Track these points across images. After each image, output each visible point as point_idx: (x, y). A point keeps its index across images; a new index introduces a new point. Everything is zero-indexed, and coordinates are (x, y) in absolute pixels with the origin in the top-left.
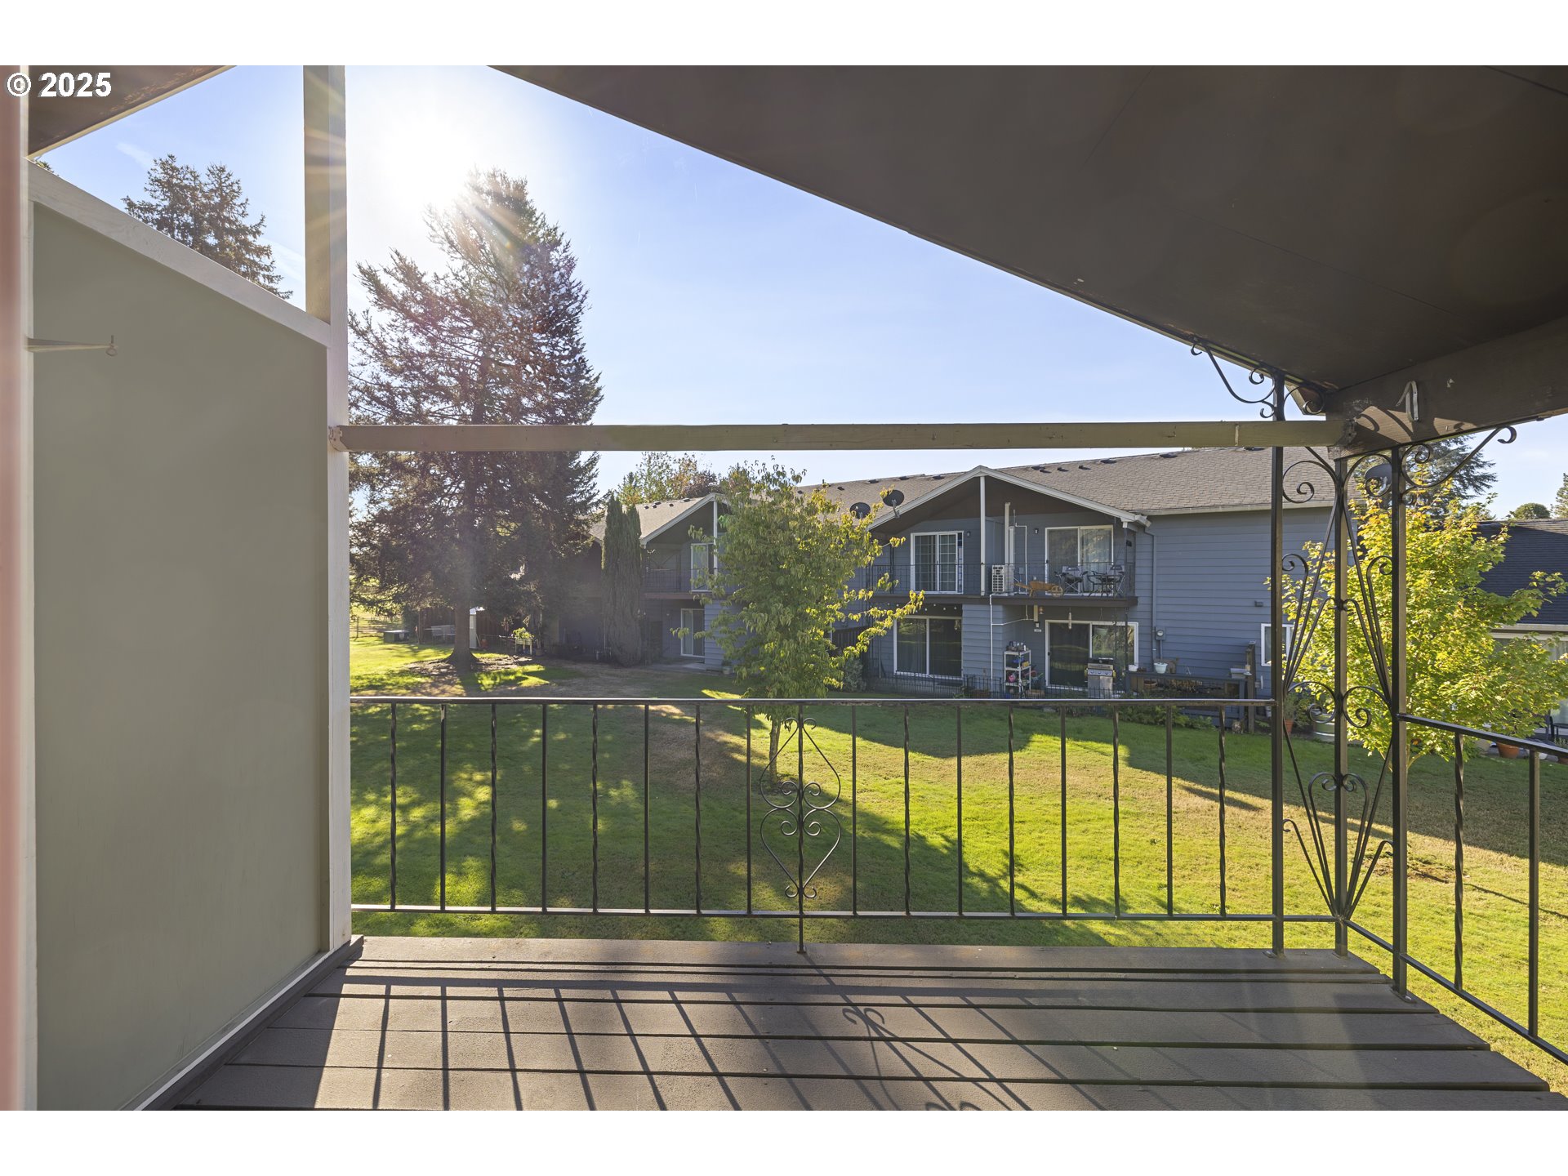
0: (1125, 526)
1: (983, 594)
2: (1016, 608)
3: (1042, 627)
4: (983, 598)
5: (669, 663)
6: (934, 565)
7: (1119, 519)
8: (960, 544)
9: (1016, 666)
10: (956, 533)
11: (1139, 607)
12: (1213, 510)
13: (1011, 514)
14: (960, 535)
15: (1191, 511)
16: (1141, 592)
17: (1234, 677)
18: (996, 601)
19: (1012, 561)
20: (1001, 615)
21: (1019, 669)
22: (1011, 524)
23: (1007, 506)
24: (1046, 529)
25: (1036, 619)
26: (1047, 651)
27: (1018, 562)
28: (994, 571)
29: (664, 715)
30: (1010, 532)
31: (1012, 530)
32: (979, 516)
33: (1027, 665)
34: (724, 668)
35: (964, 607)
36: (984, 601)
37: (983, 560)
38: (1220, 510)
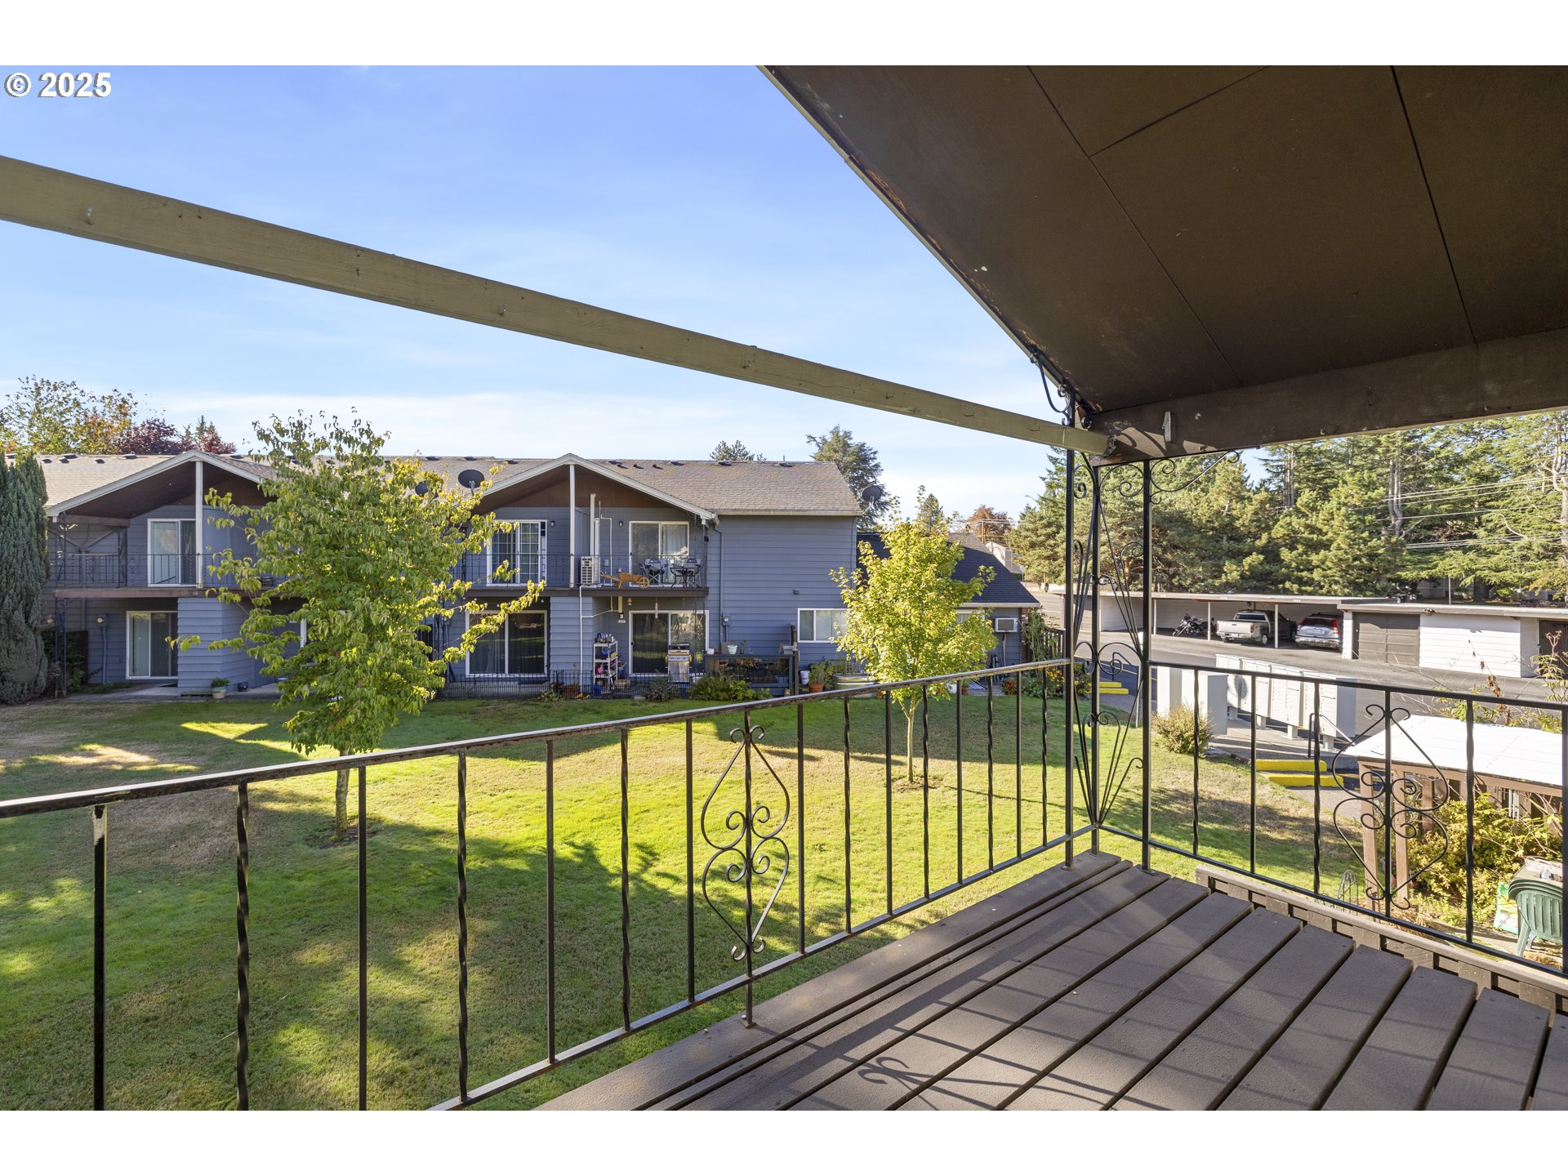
0: (704, 523)
1: (572, 586)
2: (604, 600)
3: (626, 618)
4: (572, 590)
5: (104, 692)
6: (514, 556)
7: (698, 517)
8: (543, 534)
9: (605, 657)
10: (538, 522)
11: (710, 597)
12: (767, 513)
13: (596, 505)
14: (543, 525)
15: (751, 513)
16: (711, 584)
17: (785, 653)
18: (586, 592)
19: (597, 553)
20: (590, 607)
21: (608, 660)
22: (596, 516)
23: (593, 497)
24: (630, 522)
25: (620, 610)
26: (630, 640)
27: (604, 555)
28: (583, 563)
29: (119, 767)
30: (595, 523)
31: (597, 522)
32: (568, 505)
33: (614, 656)
34: (215, 690)
35: (552, 600)
36: (574, 593)
37: (572, 551)
38: (772, 513)
